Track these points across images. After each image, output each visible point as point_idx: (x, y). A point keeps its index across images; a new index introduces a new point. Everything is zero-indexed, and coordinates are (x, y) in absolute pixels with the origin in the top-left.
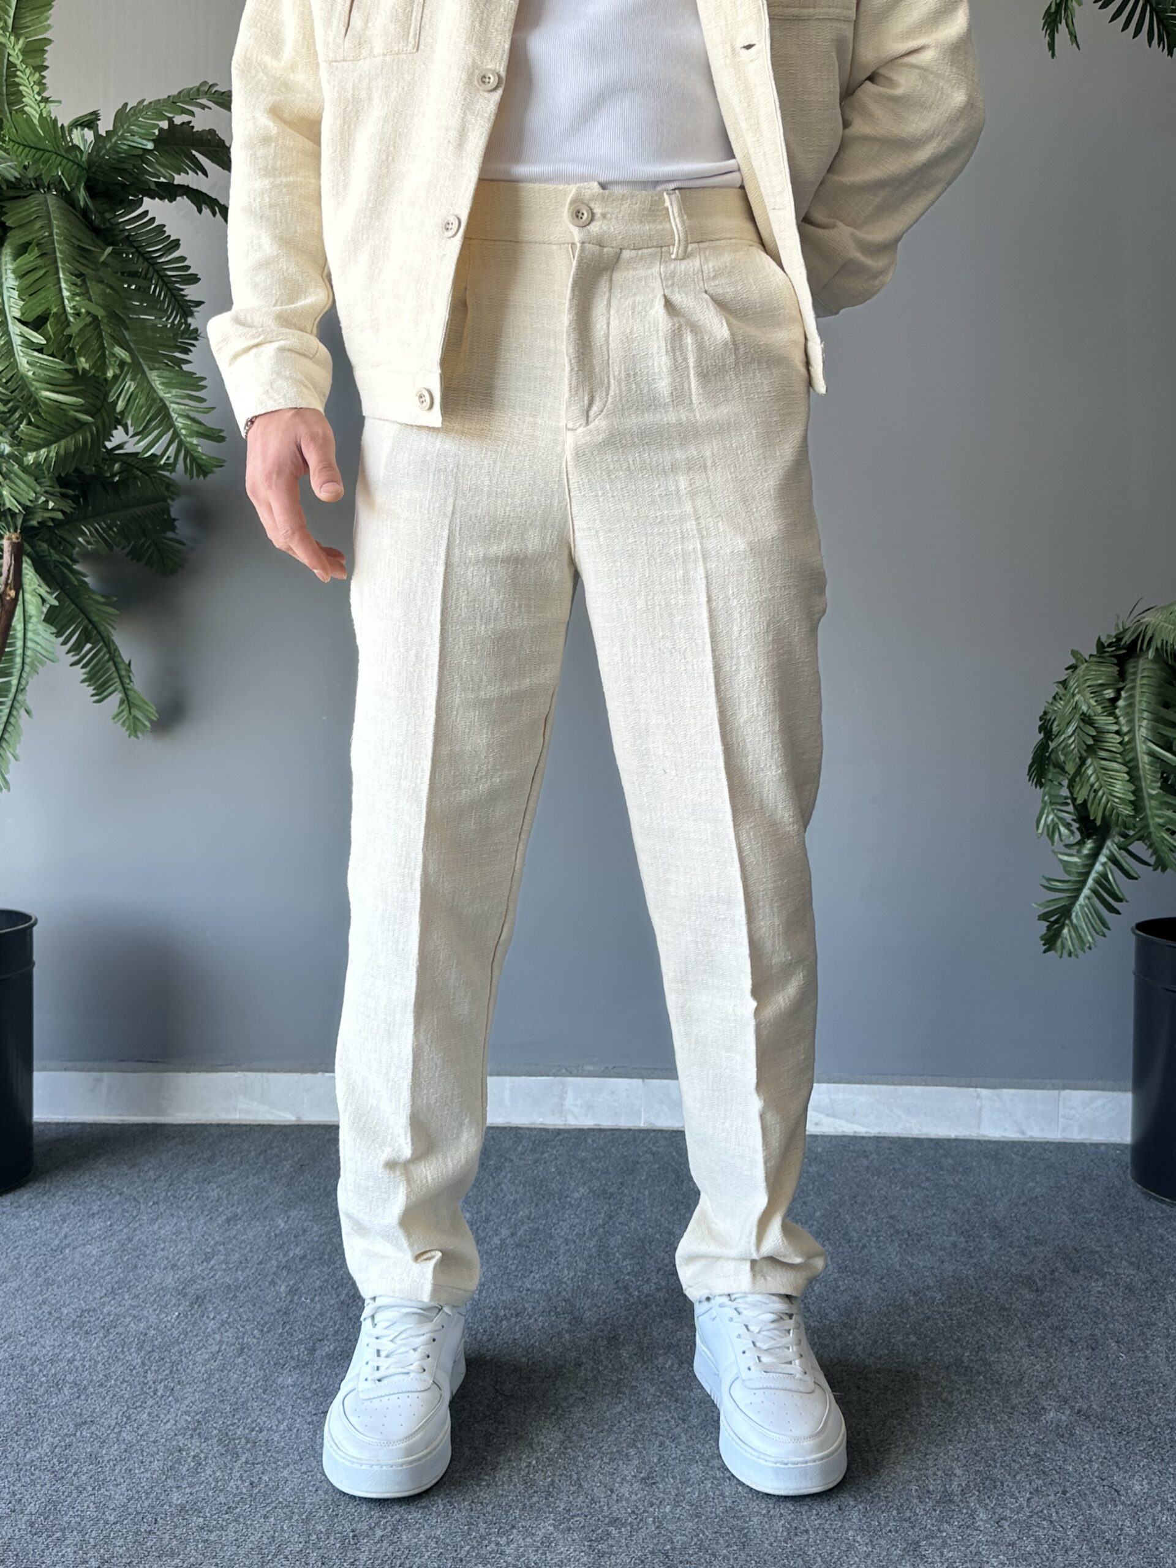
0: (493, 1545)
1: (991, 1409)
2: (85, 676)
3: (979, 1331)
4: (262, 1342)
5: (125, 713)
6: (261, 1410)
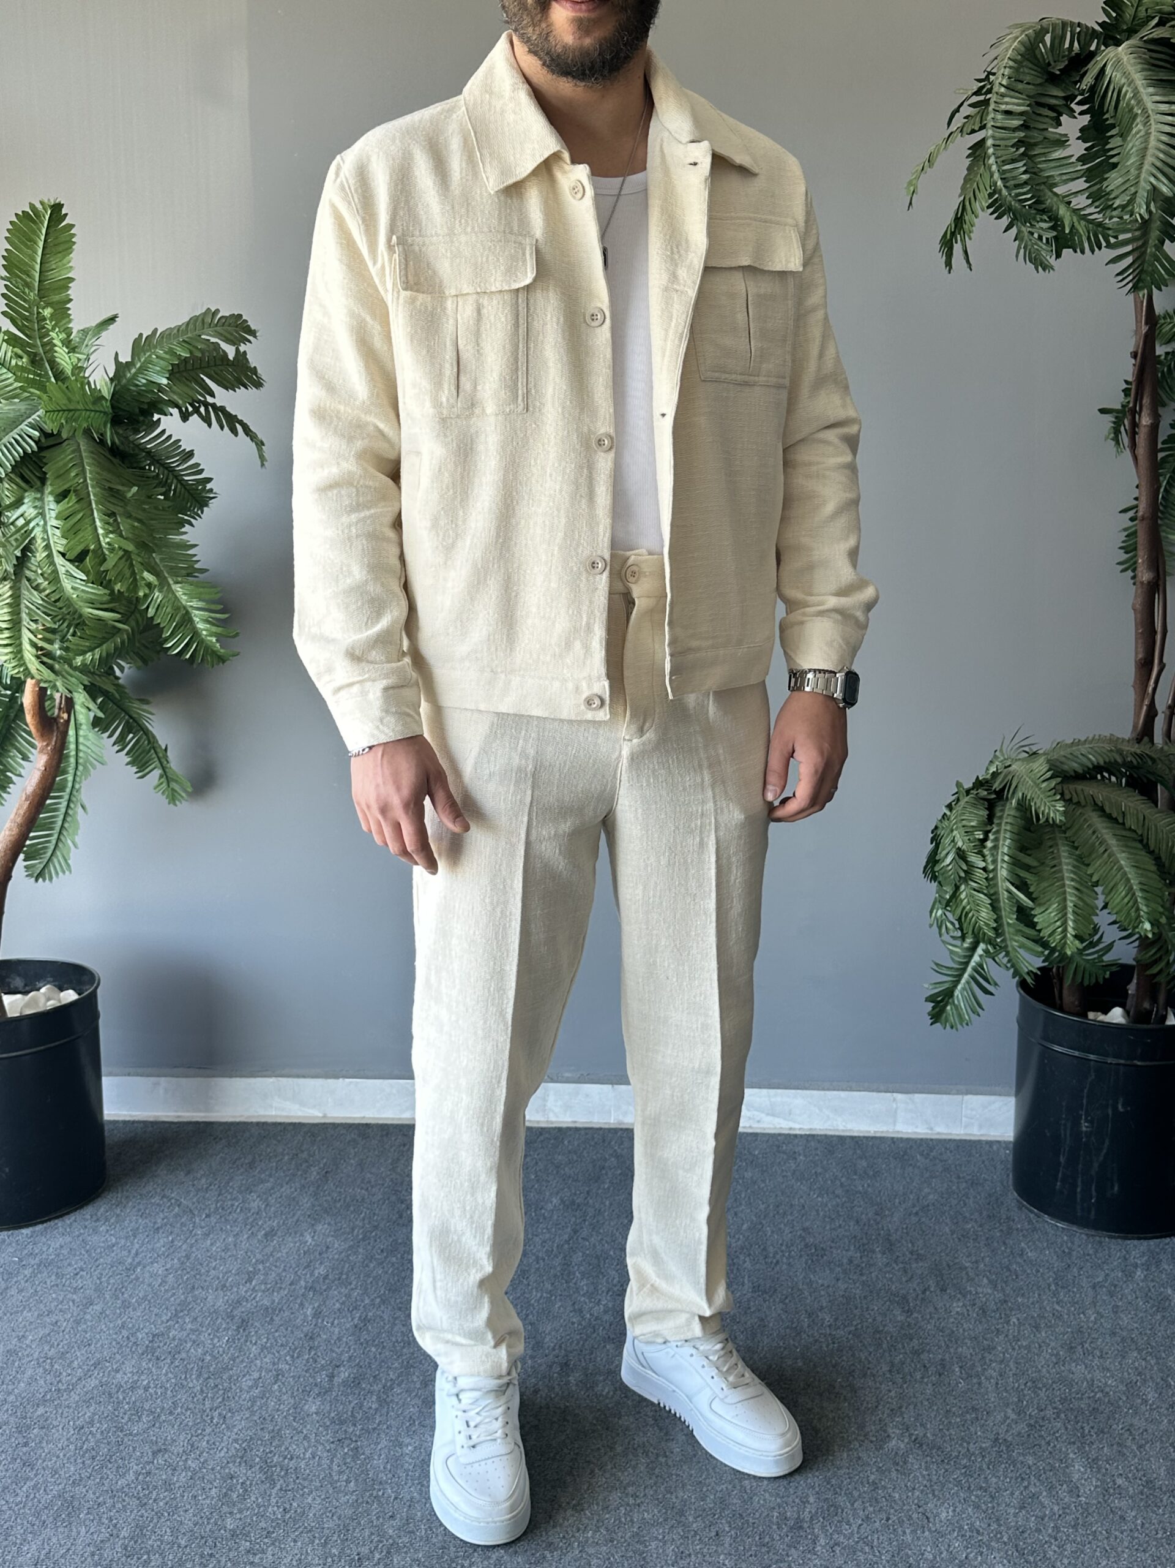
1: (848, 1437)
2: (130, 759)
4: (293, 1368)
5: (164, 785)
6: (292, 1438)
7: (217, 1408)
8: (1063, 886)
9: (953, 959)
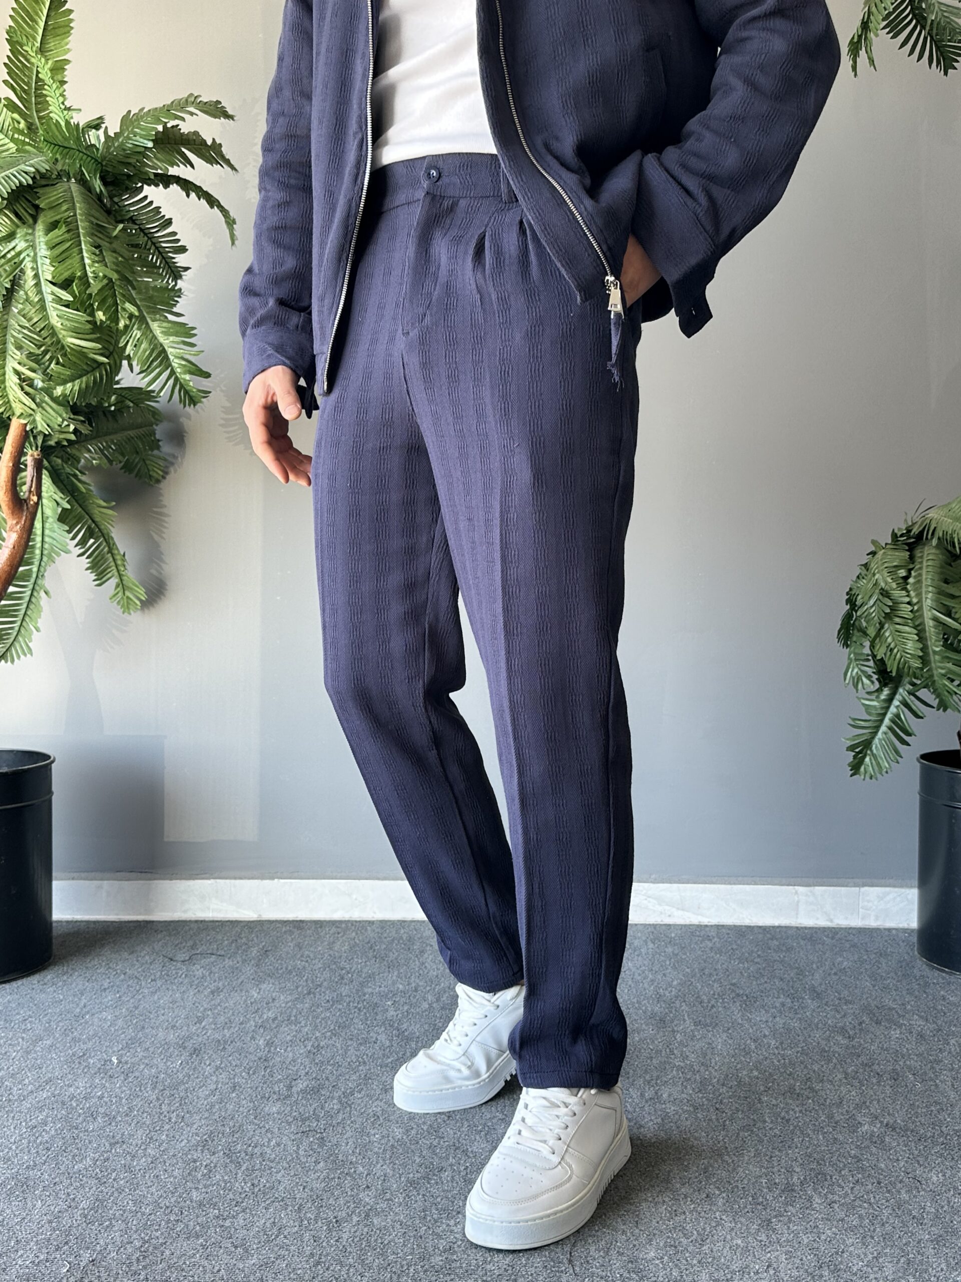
0: (444, 1226)
1: (819, 1124)
2: (89, 565)
3: (806, 1067)
4: (249, 1082)
5: (120, 594)
6: (254, 1131)
9: (870, 713)
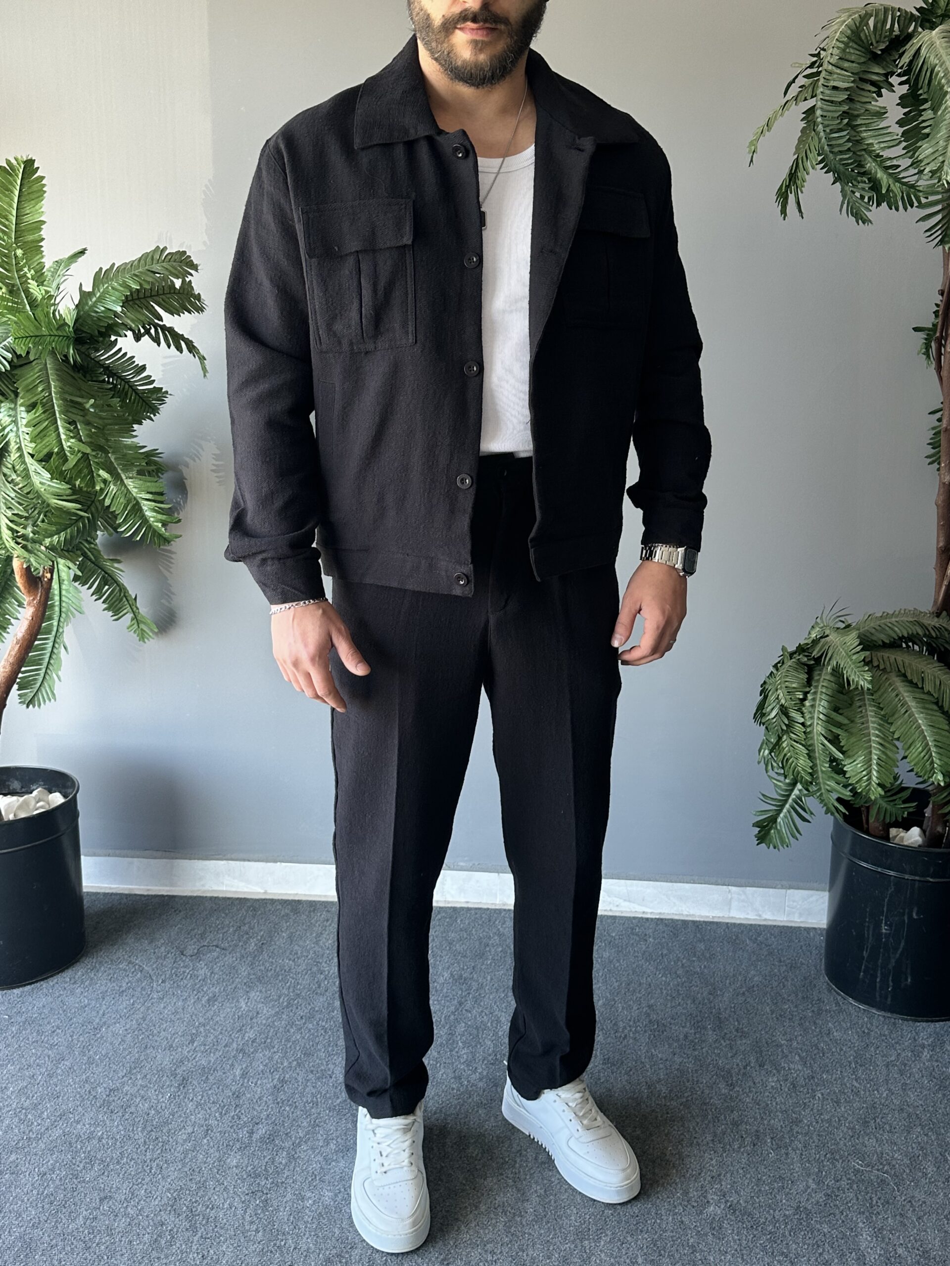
2: (105, 606)
5: (135, 626)
7: (156, 1159)
8: (870, 741)
9: (777, 792)
